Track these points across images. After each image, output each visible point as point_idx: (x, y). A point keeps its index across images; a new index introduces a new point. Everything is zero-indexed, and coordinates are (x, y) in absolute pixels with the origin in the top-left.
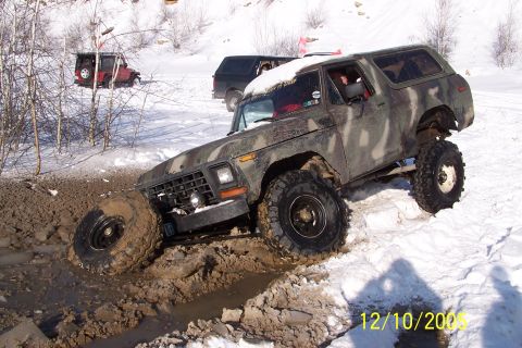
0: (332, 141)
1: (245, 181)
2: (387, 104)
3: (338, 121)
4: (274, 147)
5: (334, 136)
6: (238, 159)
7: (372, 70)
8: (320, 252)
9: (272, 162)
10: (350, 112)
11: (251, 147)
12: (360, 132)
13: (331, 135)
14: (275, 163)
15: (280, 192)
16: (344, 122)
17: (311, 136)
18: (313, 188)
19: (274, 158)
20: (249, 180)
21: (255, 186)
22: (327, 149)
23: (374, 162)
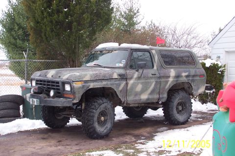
0: (123, 85)
3: (128, 77)
4: (93, 81)
6: (75, 82)
7: (156, 57)
9: (90, 87)
10: (136, 74)
11: (83, 78)
12: (138, 85)
16: (131, 78)
17: (113, 80)
22: (118, 88)
23: (141, 99)
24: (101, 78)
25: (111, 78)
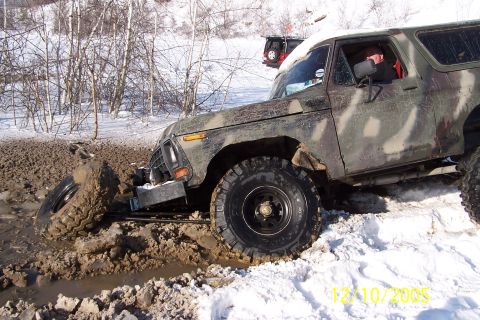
0: (321, 127)
1: (186, 162)
2: (419, 89)
3: (335, 104)
4: (233, 128)
5: (324, 122)
6: (181, 138)
7: (411, 48)
8: (268, 253)
9: (226, 144)
10: (358, 95)
11: (202, 125)
12: (367, 120)
13: (319, 120)
14: (230, 146)
15: (234, 178)
16: (344, 106)
17: (291, 119)
18: (278, 179)
19: (230, 139)
20: (192, 161)
21: (200, 169)
22: (310, 136)
23: (386, 156)
24: (255, 117)
25: (283, 112)
